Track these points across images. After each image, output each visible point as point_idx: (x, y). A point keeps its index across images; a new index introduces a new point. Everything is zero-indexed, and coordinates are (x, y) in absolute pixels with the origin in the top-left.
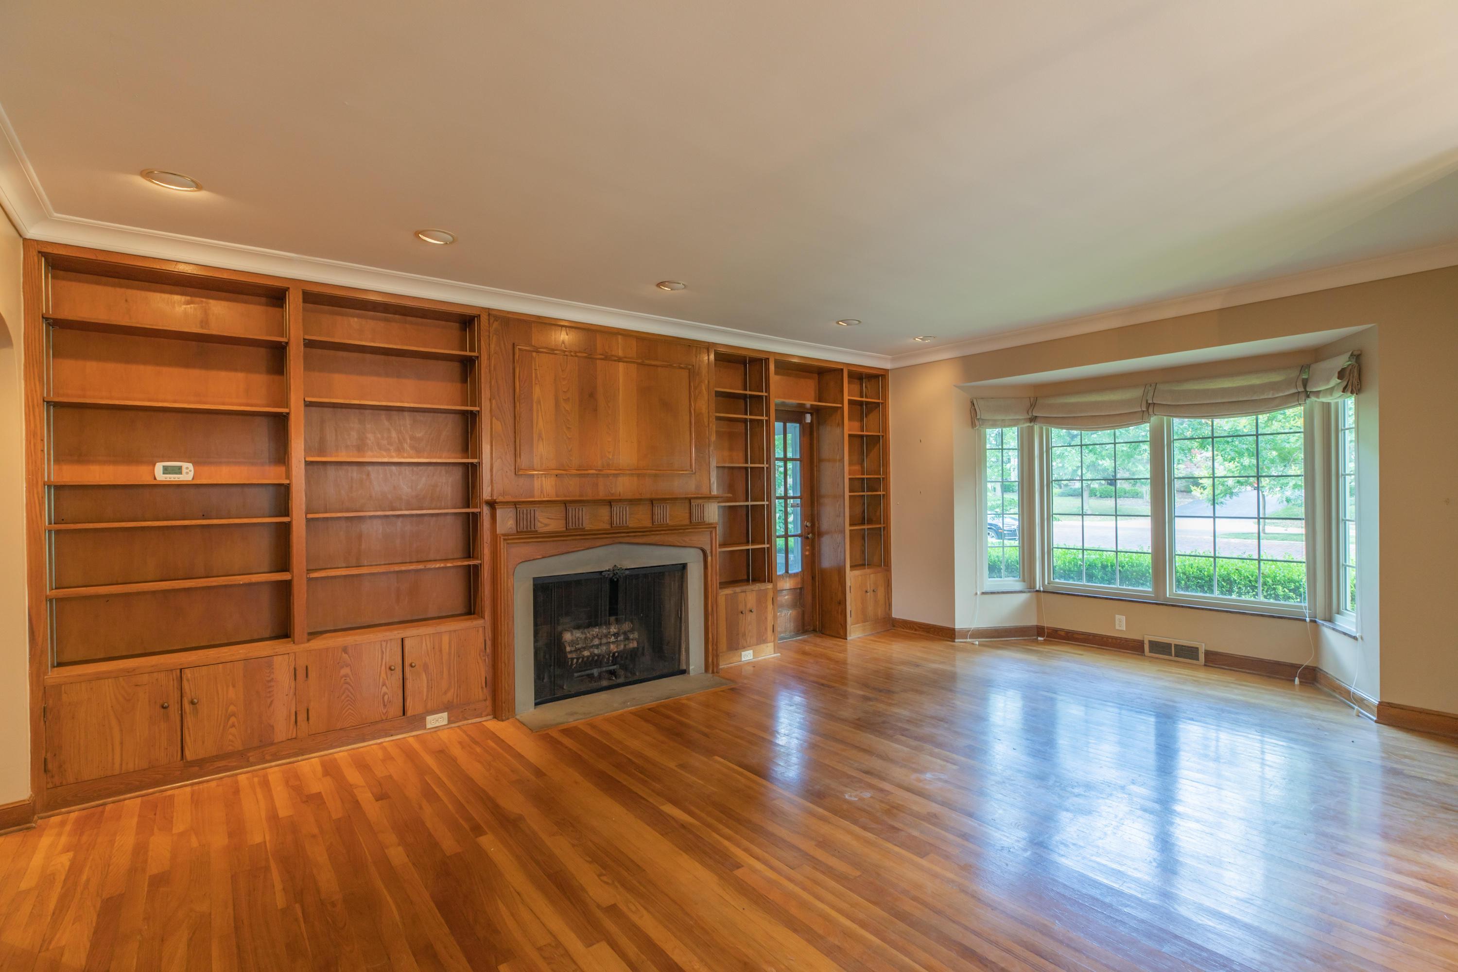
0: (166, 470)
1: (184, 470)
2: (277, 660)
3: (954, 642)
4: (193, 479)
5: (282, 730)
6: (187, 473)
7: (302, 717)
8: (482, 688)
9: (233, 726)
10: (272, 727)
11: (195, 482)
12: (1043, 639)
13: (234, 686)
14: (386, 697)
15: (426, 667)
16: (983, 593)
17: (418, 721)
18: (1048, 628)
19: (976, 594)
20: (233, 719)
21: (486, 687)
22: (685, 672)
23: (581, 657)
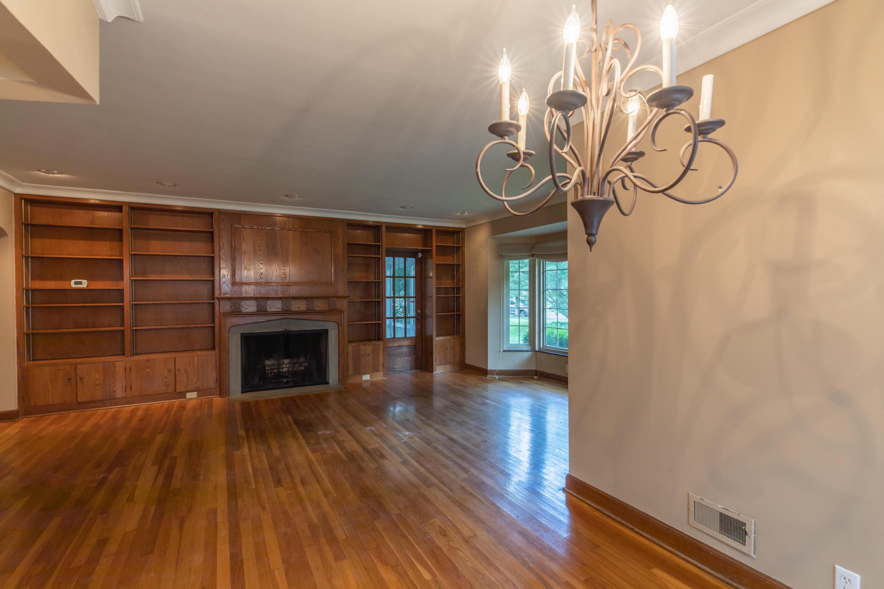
0: (76, 283)
1: (83, 283)
2: (117, 364)
3: (487, 377)
4: (87, 286)
5: (119, 394)
6: (85, 284)
7: (128, 388)
8: (214, 382)
9: (98, 389)
10: (115, 391)
11: (87, 288)
12: (537, 377)
13: (98, 373)
14: (167, 383)
15: (186, 371)
16: (504, 351)
17: (182, 395)
18: (540, 371)
19: (500, 351)
20: (98, 387)
21: (216, 382)
22: (328, 383)
23: (274, 373)
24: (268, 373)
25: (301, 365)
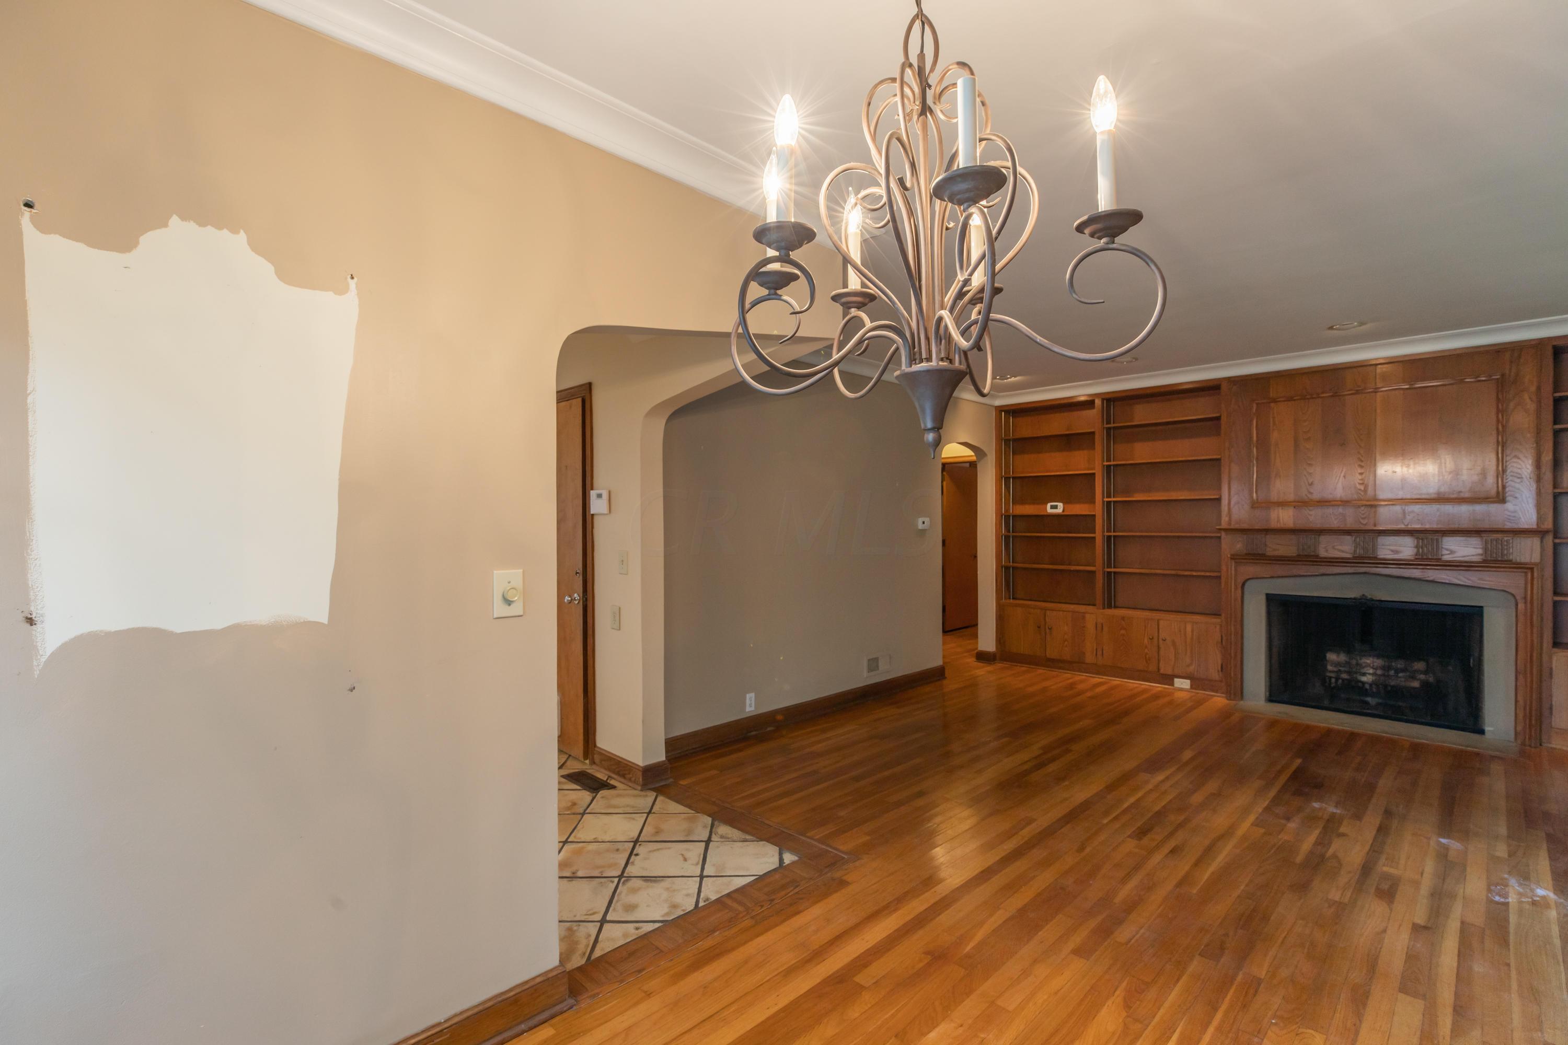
0: (1052, 507)
1: (1059, 507)
2: (1088, 616)
4: (1063, 511)
5: (1089, 658)
6: (1060, 508)
7: (1099, 653)
9: (1066, 646)
10: (1084, 653)
11: (1063, 514)
13: (1067, 625)
14: (1147, 656)
15: (1174, 643)
17: (1168, 679)
20: (1066, 643)
22: (1482, 732)
23: (1343, 680)
24: (1331, 678)
25: (1413, 678)
